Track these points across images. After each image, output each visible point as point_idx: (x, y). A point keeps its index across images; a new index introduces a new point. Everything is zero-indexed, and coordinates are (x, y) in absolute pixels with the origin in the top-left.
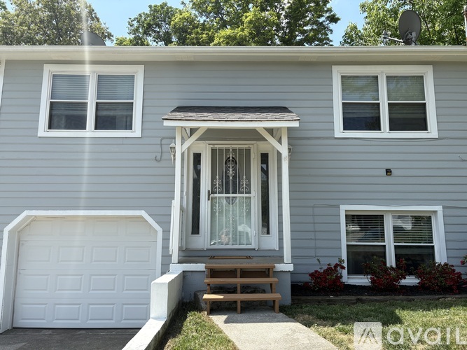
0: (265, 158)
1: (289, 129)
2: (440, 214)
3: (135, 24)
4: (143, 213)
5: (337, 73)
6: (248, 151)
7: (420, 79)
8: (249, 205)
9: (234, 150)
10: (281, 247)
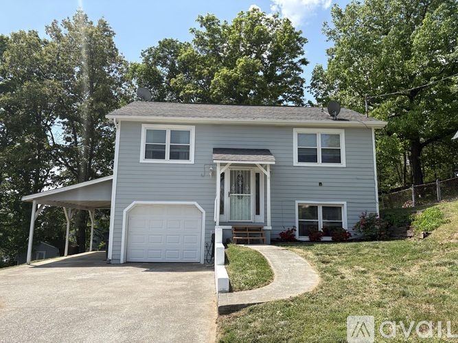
0: (258, 175)
1: (271, 165)
2: (345, 206)
3: (147, 54)
4: (195, 203)
5: (296, 132)
6: (249, 172)
7: (338, 136)
8: (250, 200)
9: (242, 171)
10: (266, 221)
